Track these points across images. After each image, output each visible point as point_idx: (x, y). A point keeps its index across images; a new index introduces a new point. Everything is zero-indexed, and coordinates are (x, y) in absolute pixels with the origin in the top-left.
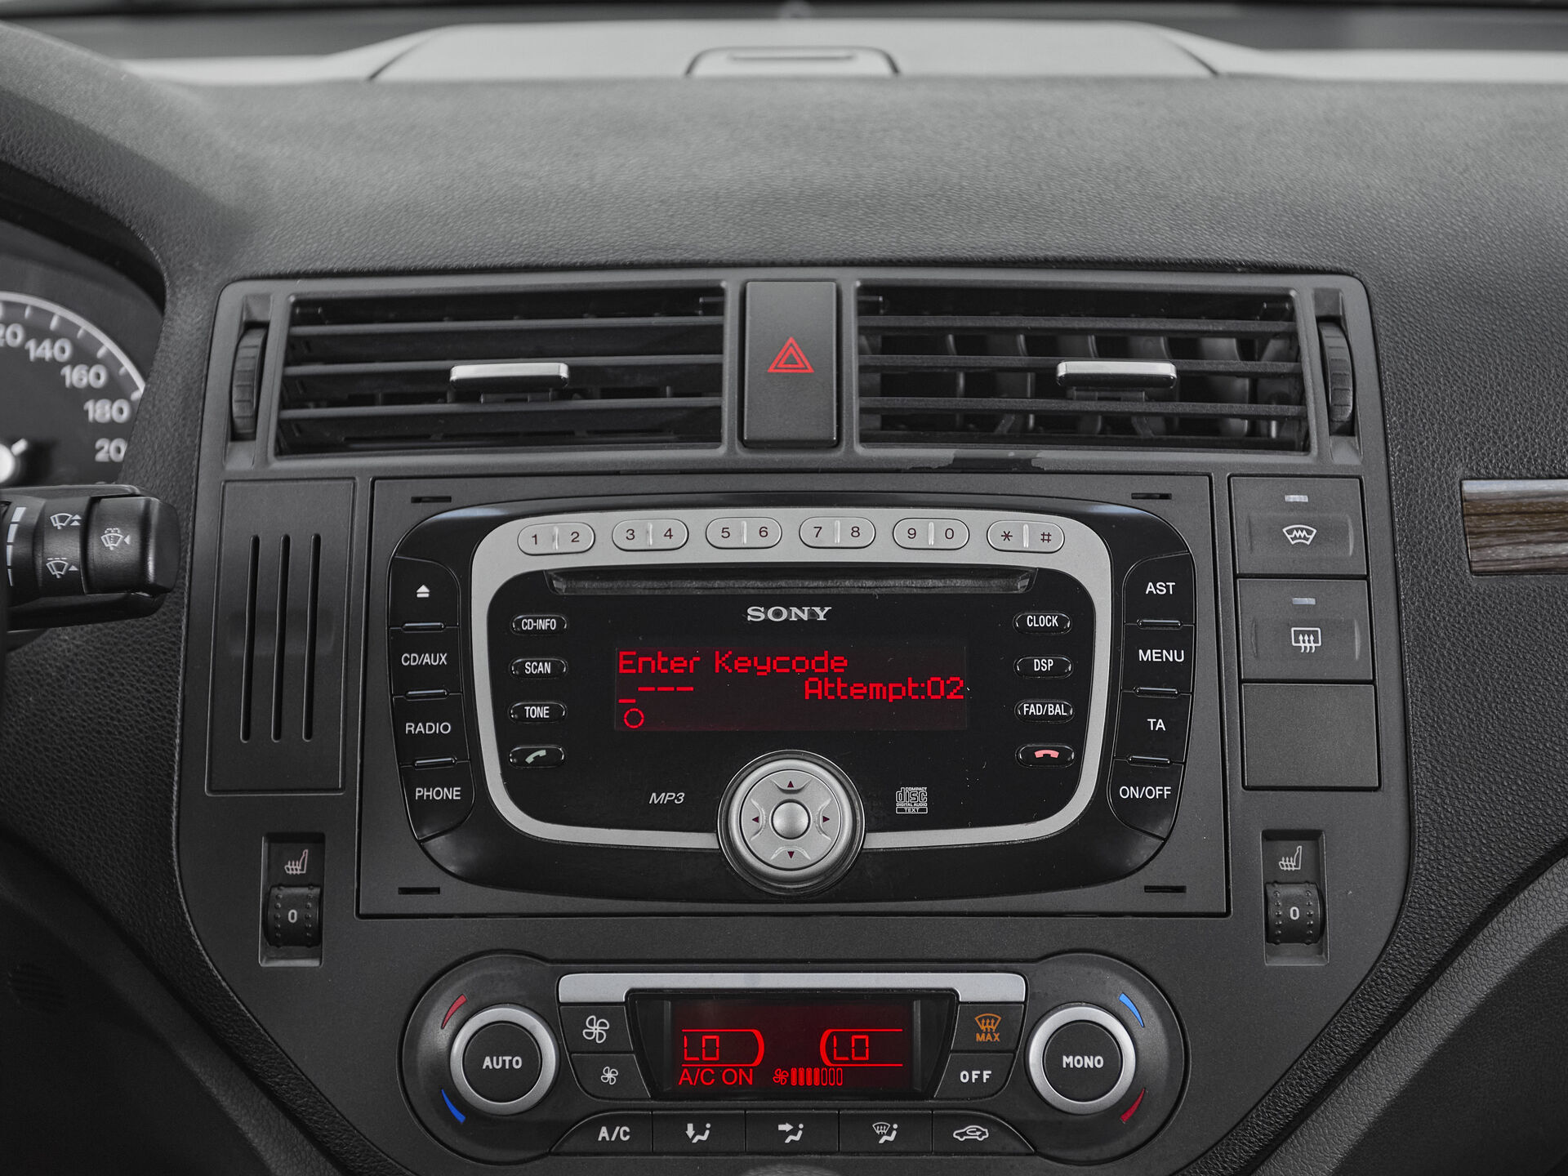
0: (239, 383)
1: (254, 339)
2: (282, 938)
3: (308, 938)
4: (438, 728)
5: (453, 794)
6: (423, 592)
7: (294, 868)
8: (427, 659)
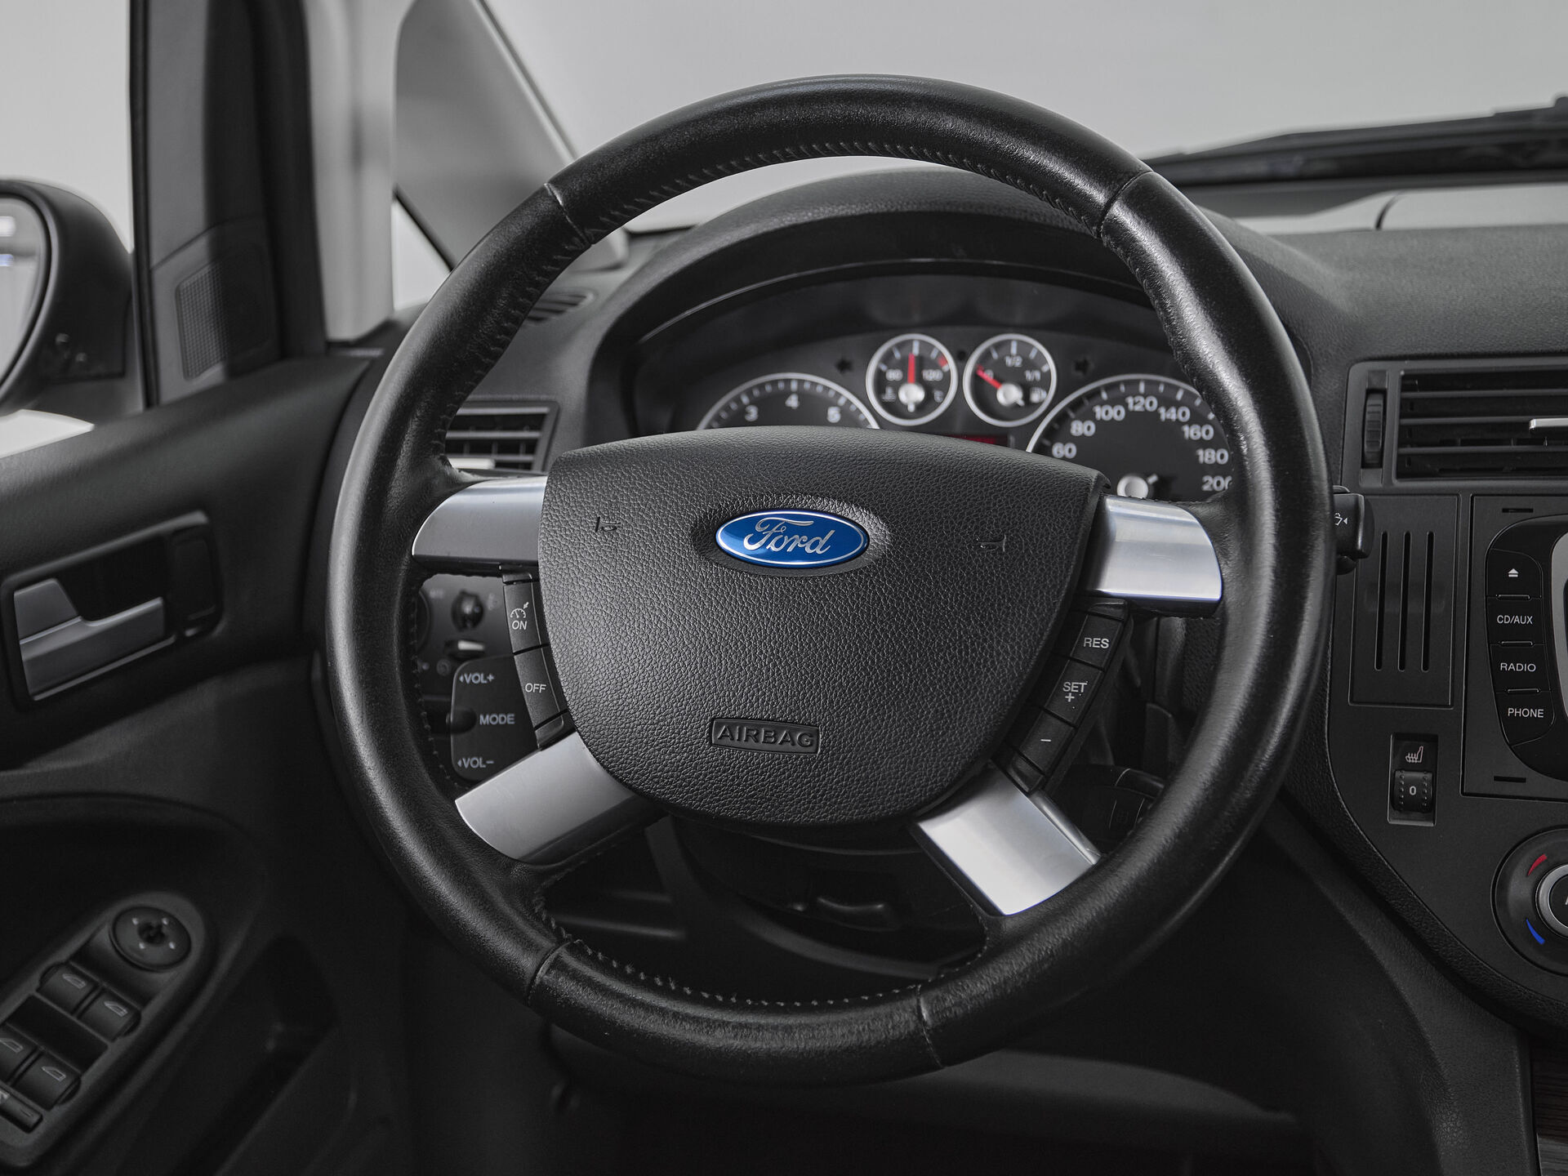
0: (1369, 429)
1: (1376, 400)
2: (1406, 806)
3: (1425, 807)
4: (1526, 667)
5: (1538, 713)
6: (1513, 573)
7: (1412, 758)
8: (1517, 619)
